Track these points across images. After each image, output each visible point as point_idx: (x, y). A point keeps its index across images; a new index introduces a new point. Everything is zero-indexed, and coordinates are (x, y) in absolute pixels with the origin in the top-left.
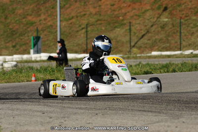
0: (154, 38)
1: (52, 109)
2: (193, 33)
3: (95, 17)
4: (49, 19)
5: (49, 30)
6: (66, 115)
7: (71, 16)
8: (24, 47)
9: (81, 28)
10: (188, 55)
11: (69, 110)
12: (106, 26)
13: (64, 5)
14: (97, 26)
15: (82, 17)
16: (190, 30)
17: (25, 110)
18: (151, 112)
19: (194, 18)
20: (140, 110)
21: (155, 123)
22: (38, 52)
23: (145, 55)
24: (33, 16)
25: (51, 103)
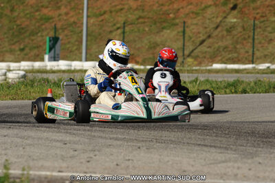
0: (216, 46)
1: (77, 139)
2: (271, 40)
3: (136, 12)
4: (72, 13)
5: (71, 28)
6: (97, 148)
7: (102, 12)
8: (35, 51)
9: (115, 27)
10: (264, 70)
11: (100, 140)
12: (151, 26)
14: (139, 25)
15: (117, 12)
16: (266, 36)
17: (39, 138)
18: (215, 147)
19: (274, 19)
20: (199, 145)
21: (219, 163)
22: (55, 58)
23: (204, 68)
24: (50, 9)
25: (75, 130)
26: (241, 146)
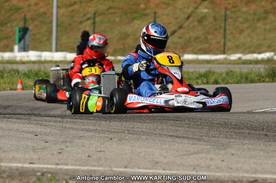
0: (187, 36)
1: (48, 130)
2: (242, 31)
3: (107, 3)
4: (42, 4)
5: (41, 19)
6: (68, 139)
7: (72, 3)
8: (5, 42)
9: (85, 18)
10: (235, 60)
11: (71, 132)
12: (122, 17)
14: (109, 16)
15: (87, 3)
16: (238, 27)
17: (10, 130)
18: (187, 138)
19: (245, 9)
20: (172, 136)
22: (24, 49)
25: (46, 121)
26: (214, 137)
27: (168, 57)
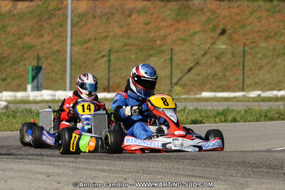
0: (205, 73)
1: (61, 171)
2: (262, 67)
3: (122, 40)
4: (55, 41)
5: (55, 57)
7: (87, 40)
8: (18, 81)
9: (100, 55)
10: (254, 98)
11: (85, 172)
12: (137, 54)
13: (78, 22)
14: (124, 53)
15: (102, 40)
16: (257, 63)
17: (21, 171)
19: (264, 45)
20: (188, 176)
22: (38, 88)
23: (193, 97)
24: (32, 37)
25: (58, 161)
26: (231, 176)
27: (162, 99)
